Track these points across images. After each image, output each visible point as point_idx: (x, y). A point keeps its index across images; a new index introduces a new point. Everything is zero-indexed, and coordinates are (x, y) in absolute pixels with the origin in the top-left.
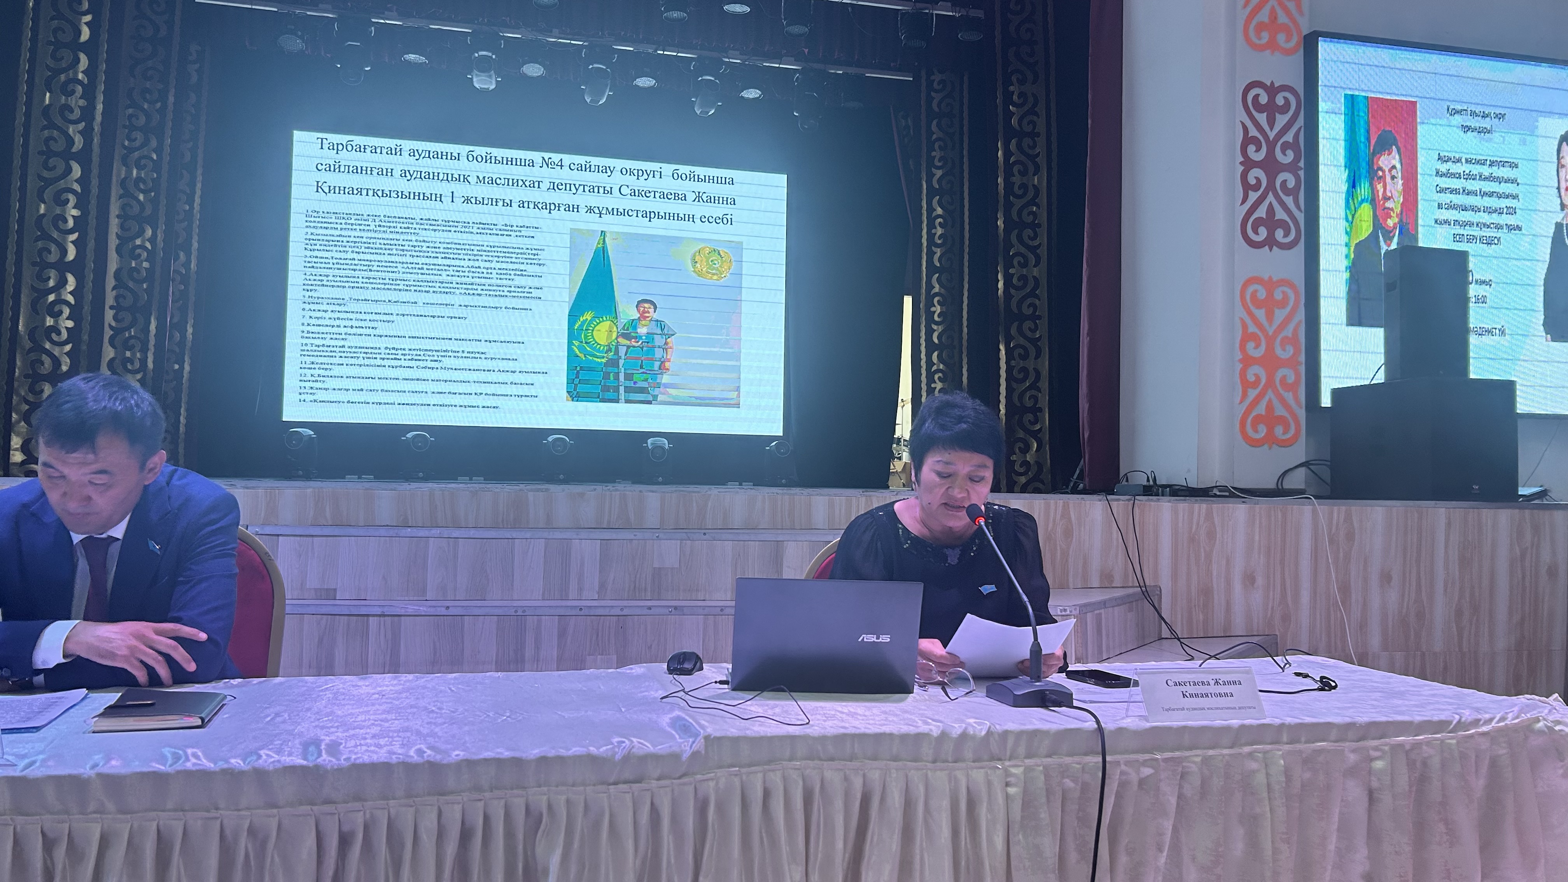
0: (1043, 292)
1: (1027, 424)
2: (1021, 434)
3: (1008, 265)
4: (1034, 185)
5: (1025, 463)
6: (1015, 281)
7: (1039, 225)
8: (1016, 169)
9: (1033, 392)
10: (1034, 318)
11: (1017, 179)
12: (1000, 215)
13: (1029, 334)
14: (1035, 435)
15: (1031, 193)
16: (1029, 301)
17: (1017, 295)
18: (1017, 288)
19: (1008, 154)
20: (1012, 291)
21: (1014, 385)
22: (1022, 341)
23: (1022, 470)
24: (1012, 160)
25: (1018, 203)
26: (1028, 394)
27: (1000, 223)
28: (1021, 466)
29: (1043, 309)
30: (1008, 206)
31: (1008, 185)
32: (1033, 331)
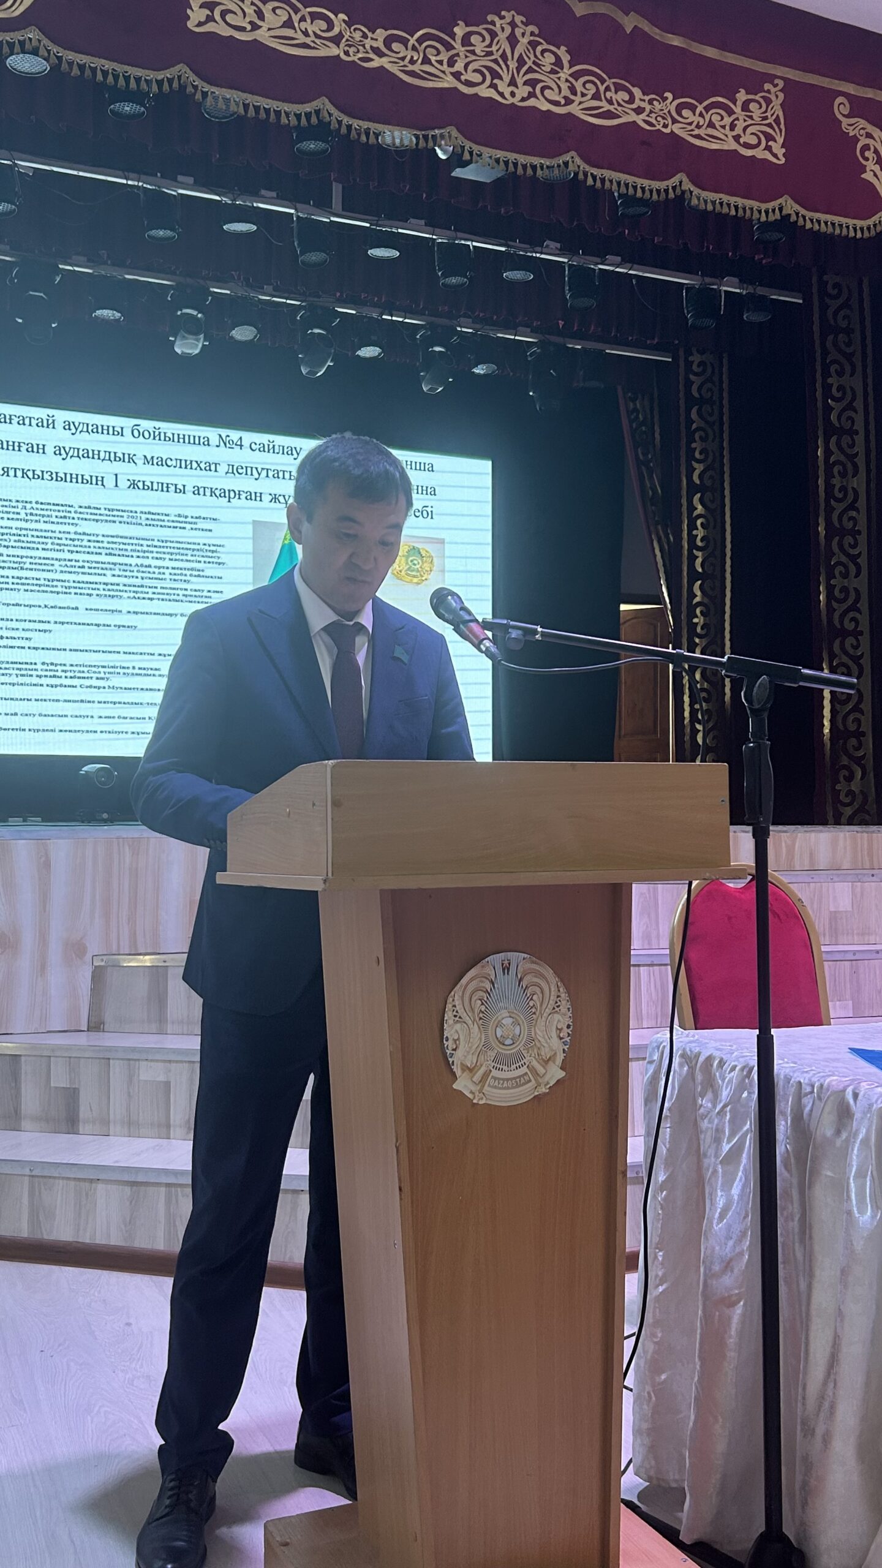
0: (864, 605)
1: (851, 751)
2: (845, 761)
3: (830, 576)
4: (853, 488)
5: (850, 793)
6: (837, 592)
7: (859, 532)
8: (836, 470)
9: (858, 715)
10: (856, 634)
11: (837, 481)
12: (821, 520)
13: (851, 651)
14: (858, 761)
15: (850, 497)
16: (851, 614)
17: (840, 608)
18: (839, 601)
19: (828, 453)
20: (835, 604)
21: (838, 707)
22: (845, 659)
23: (847, 800)
24: (832, 459)
25: (839, 507)
26: (851, 717)
27: (821, 529)
28: (846, 796)
29: (865, 625)
30: (829, 510)
31: (829, 487)
32: (856, 647)
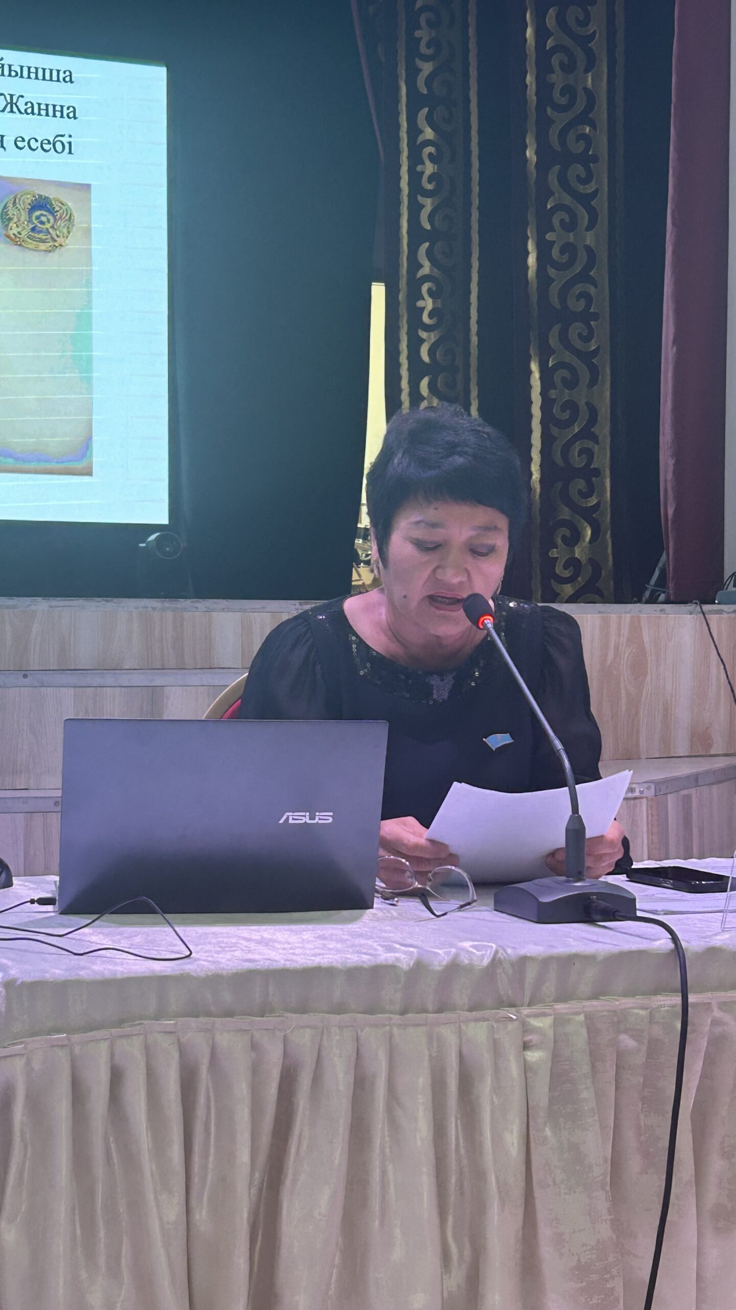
0: (600, 273)
1: (576, 497)
2: (565, 513)
3: (544, 227)
4: (586, 89)
5: (573, 563)
6: (555, 253)
7: (595, 159)
8: (555, 61)
9: (589, 444)
10: (586, 317)
11: (557, 78)
12: (530, 140)
13: (578, 344)
14: (589, 515)
15: (581, 104)
16: (578, 288)
17: (558, 278)
18: (559, 267)
19: (542, 33)
20: (552, 272)
21: (555, 431)
22: (568, 357)
23: (567, 574)
24: (550, 43)
25: (560, 120)
26: (577, 446)
27: (530, 153)
28: (566, 567)
29: (602, 302)
30: (544, 124)
31: (544, 88)
32: (587, 339)
